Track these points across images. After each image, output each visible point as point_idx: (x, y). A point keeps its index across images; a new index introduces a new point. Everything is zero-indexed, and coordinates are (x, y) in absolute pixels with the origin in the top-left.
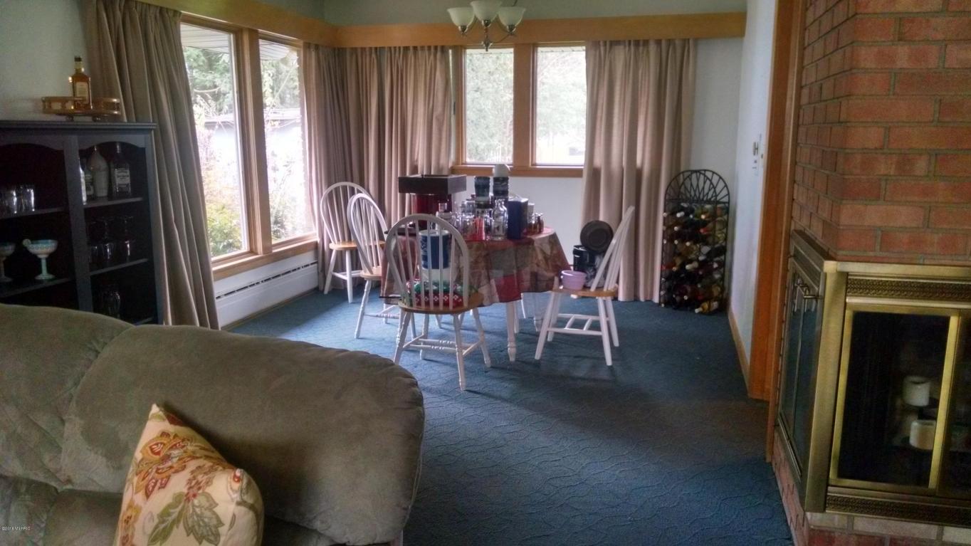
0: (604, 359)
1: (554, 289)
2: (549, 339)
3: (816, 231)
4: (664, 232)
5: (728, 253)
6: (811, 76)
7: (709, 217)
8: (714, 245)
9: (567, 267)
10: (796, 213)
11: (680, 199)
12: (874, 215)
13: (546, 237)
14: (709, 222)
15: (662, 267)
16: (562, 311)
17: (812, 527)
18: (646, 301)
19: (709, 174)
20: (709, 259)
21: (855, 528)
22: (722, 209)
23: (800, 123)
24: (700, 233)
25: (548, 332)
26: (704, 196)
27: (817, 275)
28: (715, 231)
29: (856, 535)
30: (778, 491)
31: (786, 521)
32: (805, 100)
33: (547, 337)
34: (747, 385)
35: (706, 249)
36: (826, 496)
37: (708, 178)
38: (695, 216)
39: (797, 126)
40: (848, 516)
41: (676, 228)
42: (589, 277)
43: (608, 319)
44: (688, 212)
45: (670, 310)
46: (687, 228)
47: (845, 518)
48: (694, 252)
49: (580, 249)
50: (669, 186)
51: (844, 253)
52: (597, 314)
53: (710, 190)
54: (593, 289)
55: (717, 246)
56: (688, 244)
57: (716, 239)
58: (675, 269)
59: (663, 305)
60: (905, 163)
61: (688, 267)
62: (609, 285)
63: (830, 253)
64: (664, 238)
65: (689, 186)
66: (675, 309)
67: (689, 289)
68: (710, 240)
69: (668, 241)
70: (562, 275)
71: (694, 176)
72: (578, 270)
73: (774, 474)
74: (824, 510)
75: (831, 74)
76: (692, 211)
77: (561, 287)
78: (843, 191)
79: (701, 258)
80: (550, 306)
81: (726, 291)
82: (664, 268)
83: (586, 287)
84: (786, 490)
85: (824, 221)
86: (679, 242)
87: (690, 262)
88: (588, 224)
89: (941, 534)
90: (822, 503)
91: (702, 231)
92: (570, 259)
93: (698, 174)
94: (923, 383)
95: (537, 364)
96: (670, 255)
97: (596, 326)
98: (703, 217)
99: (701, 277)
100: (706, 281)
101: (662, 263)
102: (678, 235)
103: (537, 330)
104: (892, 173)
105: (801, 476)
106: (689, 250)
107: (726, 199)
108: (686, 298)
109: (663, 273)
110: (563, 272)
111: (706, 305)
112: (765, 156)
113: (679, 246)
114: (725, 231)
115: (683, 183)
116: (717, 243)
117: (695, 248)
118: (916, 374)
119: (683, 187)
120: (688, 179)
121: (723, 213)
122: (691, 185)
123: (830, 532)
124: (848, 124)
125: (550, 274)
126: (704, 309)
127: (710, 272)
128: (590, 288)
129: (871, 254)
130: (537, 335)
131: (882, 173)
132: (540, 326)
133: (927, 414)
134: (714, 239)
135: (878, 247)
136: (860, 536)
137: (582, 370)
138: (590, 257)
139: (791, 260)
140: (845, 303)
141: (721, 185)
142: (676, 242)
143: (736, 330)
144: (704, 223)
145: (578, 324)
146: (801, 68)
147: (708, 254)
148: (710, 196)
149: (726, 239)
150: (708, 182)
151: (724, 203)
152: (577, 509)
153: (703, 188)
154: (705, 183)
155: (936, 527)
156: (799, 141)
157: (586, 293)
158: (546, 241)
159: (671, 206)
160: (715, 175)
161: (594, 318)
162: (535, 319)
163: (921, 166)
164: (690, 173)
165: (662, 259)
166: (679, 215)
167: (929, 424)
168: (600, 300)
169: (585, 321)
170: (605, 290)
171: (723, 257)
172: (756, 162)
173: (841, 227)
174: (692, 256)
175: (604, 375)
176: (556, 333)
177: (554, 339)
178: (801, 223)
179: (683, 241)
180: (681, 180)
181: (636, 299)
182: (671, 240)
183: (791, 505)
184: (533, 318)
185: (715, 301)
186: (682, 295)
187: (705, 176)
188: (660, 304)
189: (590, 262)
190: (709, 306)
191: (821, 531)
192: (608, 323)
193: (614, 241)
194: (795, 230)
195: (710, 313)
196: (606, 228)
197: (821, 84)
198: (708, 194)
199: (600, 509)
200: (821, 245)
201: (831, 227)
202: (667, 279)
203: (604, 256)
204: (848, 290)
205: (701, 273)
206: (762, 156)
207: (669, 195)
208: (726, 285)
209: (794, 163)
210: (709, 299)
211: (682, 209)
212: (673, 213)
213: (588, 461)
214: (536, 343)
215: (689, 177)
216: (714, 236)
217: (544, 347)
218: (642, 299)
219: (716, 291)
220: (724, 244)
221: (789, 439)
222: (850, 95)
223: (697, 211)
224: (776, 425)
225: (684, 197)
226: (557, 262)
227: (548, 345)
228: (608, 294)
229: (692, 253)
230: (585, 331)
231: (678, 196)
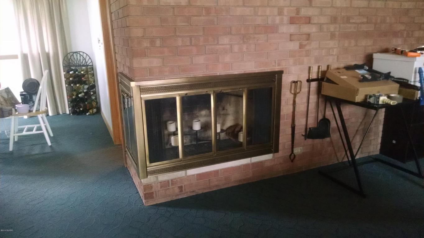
0: (47, 143)
1: (13, 114)
2: (16, 140)
3: (126, 72)
4: (65, 81)
5: (96, 88)
6: (114, 8)
7: (85, 72)
8: (90, 84)
9: (18, 103)
10: (118, 66)
11: (70, 66)
12: (145, 63)
13: (4, 89)
14: (85, 74)
15: (67, 97)
16: (19, 125)
17: (144, 185)
18: (63, 114)
19: (81, 53)
20: (88, 91)
21: (159, 180)
22: (90, 68)
23: (114, 28)
24: (83, 80)
25: (14, 137)
26: (81, 63)
27: (129, 88)
28: (89, 78)
29: (160, 182)
30: (131, 177)
31: (136, 186)
32: (113, 19)
33: (14, 139)
34: (113, 140)
35: (86, 87)
36: (147, 171)
37: (81, 55)
38: (79, 72)
39: (112, 30)
40: (156, 176)
41: (71, 79)
42: (31, 106)
43: (45, 125)
44: (75, 71)
45: (75, 116)
46: (76, 78)
47: (155, 178)
48: (81, 89)
49: (23, 93)
50: (64, 60)
51: (137, 78)
52: (39, 123)
53: (83, 60)
54: (34, 111)
55: (91, 85)
56: (78, 85)
57: (90, 82)
58: (74, 97)
59: (71, 114)
60: (152, 41)
61: (80, 95)
62: (43, 108)
63: (132, 79)
64: (66, 84)
65: (73, 60)
66: (77, 115)
67: (82, 105)
68: (87, 82)
69: (68, 85)
70: (16, 107)
71: (75, 54)
72: (24, 104)
73: (129, 171)
74: (147, 177)
75: (121, 7)
76: (77, 71)
77: (17, 113)
78: (133, 54)
79: (85, 91)
80: (13, 123)
81: (99, 104)
82: (69, 97)
83: (30, 111)
84: (133, 175)
85: (128, 67)
86: (73, 85)
87: (80, 93)
88: (25, 80)
89: (186, 173)
90: (146, 175)
91: (83, 79)
92: (19, 99)
93: (76, 54)
94: (173, 123)
95: (12, 153)
96: (71, 91)
97: (39, 129)
98: (82, 72)
99: (87, 99)
100: (89, 101)
101: (67, 96)
102: (73, 82)
103: (8, 137)
104: (149, 46)
105: (137, 167)
106: (79, 88)
107: (91, 64)
108: (81, 109)
109: (69, 100)
110: (16, 106)
111: (91, 111)
112: (103, 44)
113: (74, 87)
114: (93, 78)
115: (70, 58)
116: (91, 83)
117: (81, 87)
118: (170, 120)
119: (70, 60)
120: (72, 56)
121: (91, 70)
122: (74, 58)
123: (151, 184)
124: (130, 27)
125: (9, 108)
126: (90, 113)
127: (90, 96)
128: (32, 111)
129: (147, 78)
130: (9, 139)
131: (145, 46)
132: (9, 135)
133: (175, 134)
134: (89, 82)
135: (148, 75)
136: (161, 182)
137: (37, 150)
138: (30, 97)
139: (120, 84)
140: (141, 98)
141: (88, 58)
142: (72, 85)
143: (106, 119)
144: (83, 75)
145: (30, 130)
146: (110, 5)
147: (88, 89)
148: (84, 63)
149: (94, 81)
150: (82, 57)
151: (91, 66)
152: (45, 211)
153: (80, 60)
154: (80, 57)
155: (184, 171)
156: (114, 36)
157: (31, 114)
158: (4, 91)
159: (67, 69)
160: (84, 54)
161: (38, 125)
162: (5, 132)
163: (158, 43)
164: (72, 53)
165: (67, 93)
166: (71, 73)
167: (176, 137)
168: (40, 116)
169: (34, 127)
170: (41, 111)
171: (94, 89)
172: (100, 46)
173: (135, 68)
174: (81, 91)
175: (48, 150)
176: (19, 136)
177: (18, 140)
178: (120, 69)
179: (75, 84)
180: (69, 57)
181: (58, 114)
182: (69, 84)
183: (136, 180)
184: (4, 132)
185: (94, 109)
186: (79, 108)
187: (80, 54)
188: (70, 114)
189: (30, 98)
190: (92, 111)
191: (148, 185)
192: (46, 126)
193: (40, 87)
194: (119, 73)
195: (93, 114)
196: (36, 81)
197: (118, 12)
198: (82, 62)
199: (57, 207)
200: (129, 77)
201: (131, 69)
202: (71, 102)
203: (37, 95)
204: (141, 92)
205: (86, 97)
206: (102, 44)
207: (65, 64)
208: (98, 101)
209: (114, 45)
210: (92, 108)
211: (72, 70)
212: (68, 72)
213: (47, 189)
214: (8, 143)
215: (73, 55)
216: (89, 81)
217: (13, 144)
218: (61, 113)
219: (94, 104)
220: (94, 84)
221: (131, 154)
222: (128, 16)
223: (79, 70)
224: (126, 151)
225: (72, 65)
226: (12, 101)
227: (15, 143)
228: (43, 112)
229: (80, 89)
230: (34, 132)
231: (69, 64)
